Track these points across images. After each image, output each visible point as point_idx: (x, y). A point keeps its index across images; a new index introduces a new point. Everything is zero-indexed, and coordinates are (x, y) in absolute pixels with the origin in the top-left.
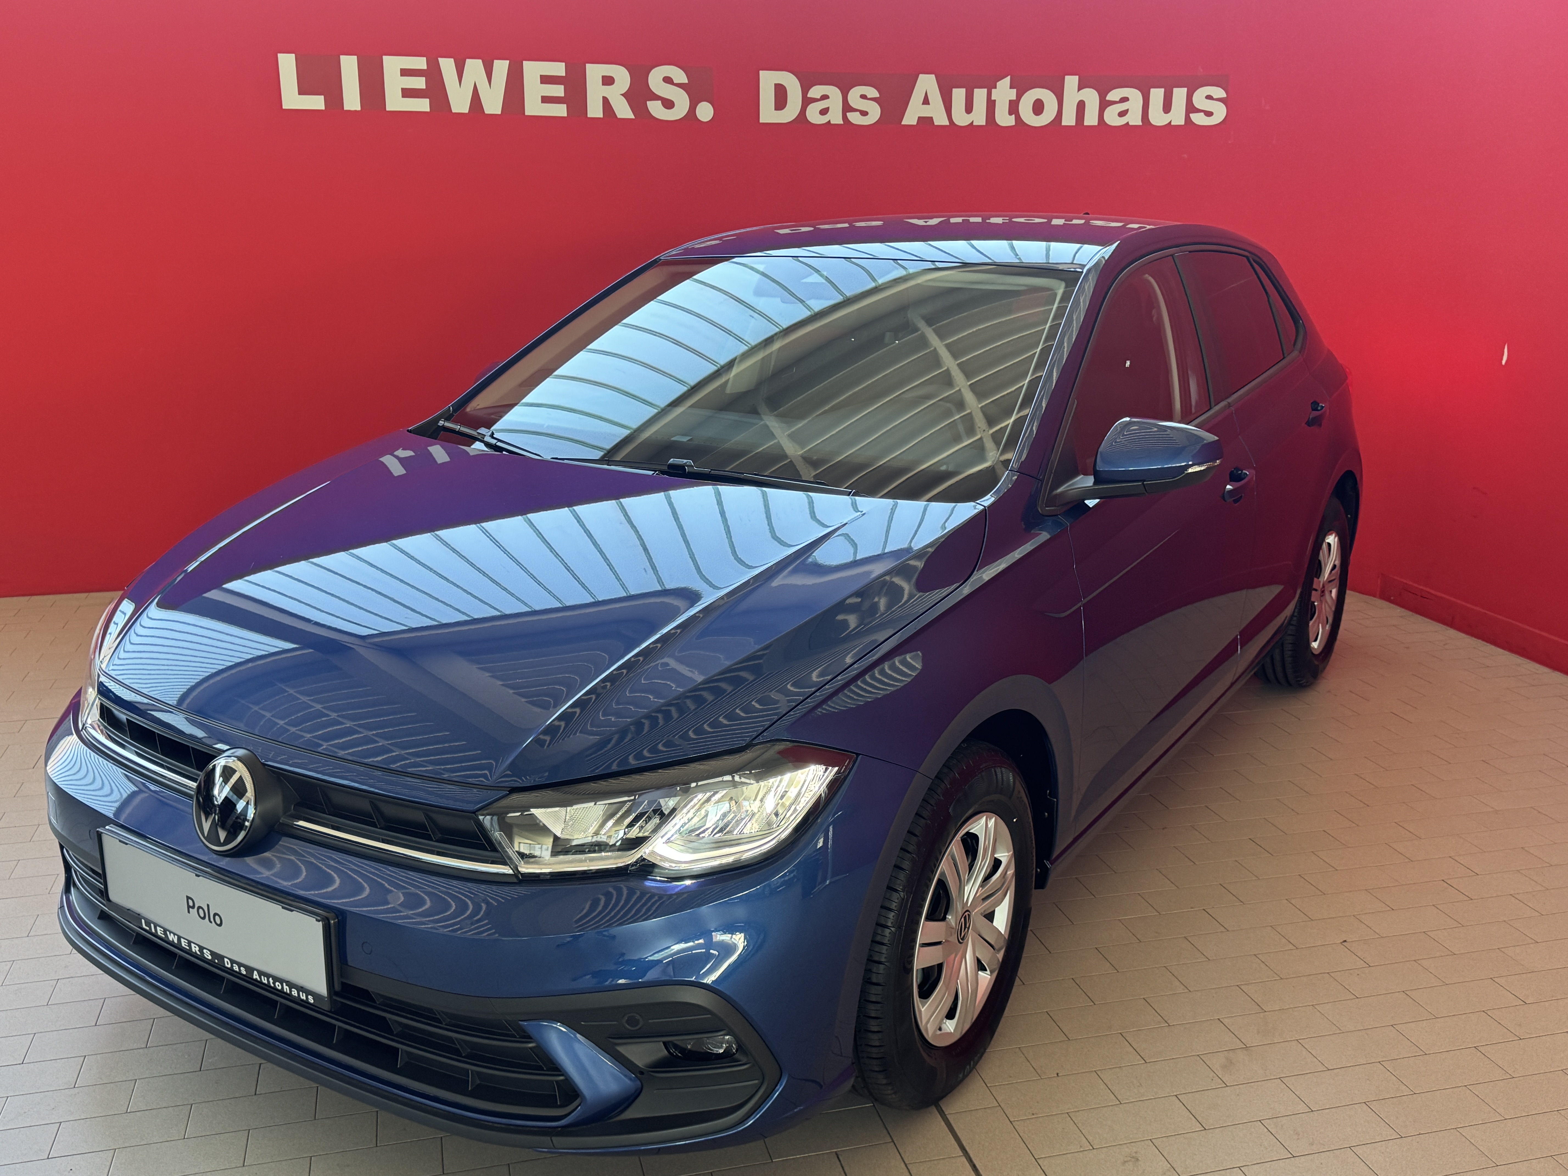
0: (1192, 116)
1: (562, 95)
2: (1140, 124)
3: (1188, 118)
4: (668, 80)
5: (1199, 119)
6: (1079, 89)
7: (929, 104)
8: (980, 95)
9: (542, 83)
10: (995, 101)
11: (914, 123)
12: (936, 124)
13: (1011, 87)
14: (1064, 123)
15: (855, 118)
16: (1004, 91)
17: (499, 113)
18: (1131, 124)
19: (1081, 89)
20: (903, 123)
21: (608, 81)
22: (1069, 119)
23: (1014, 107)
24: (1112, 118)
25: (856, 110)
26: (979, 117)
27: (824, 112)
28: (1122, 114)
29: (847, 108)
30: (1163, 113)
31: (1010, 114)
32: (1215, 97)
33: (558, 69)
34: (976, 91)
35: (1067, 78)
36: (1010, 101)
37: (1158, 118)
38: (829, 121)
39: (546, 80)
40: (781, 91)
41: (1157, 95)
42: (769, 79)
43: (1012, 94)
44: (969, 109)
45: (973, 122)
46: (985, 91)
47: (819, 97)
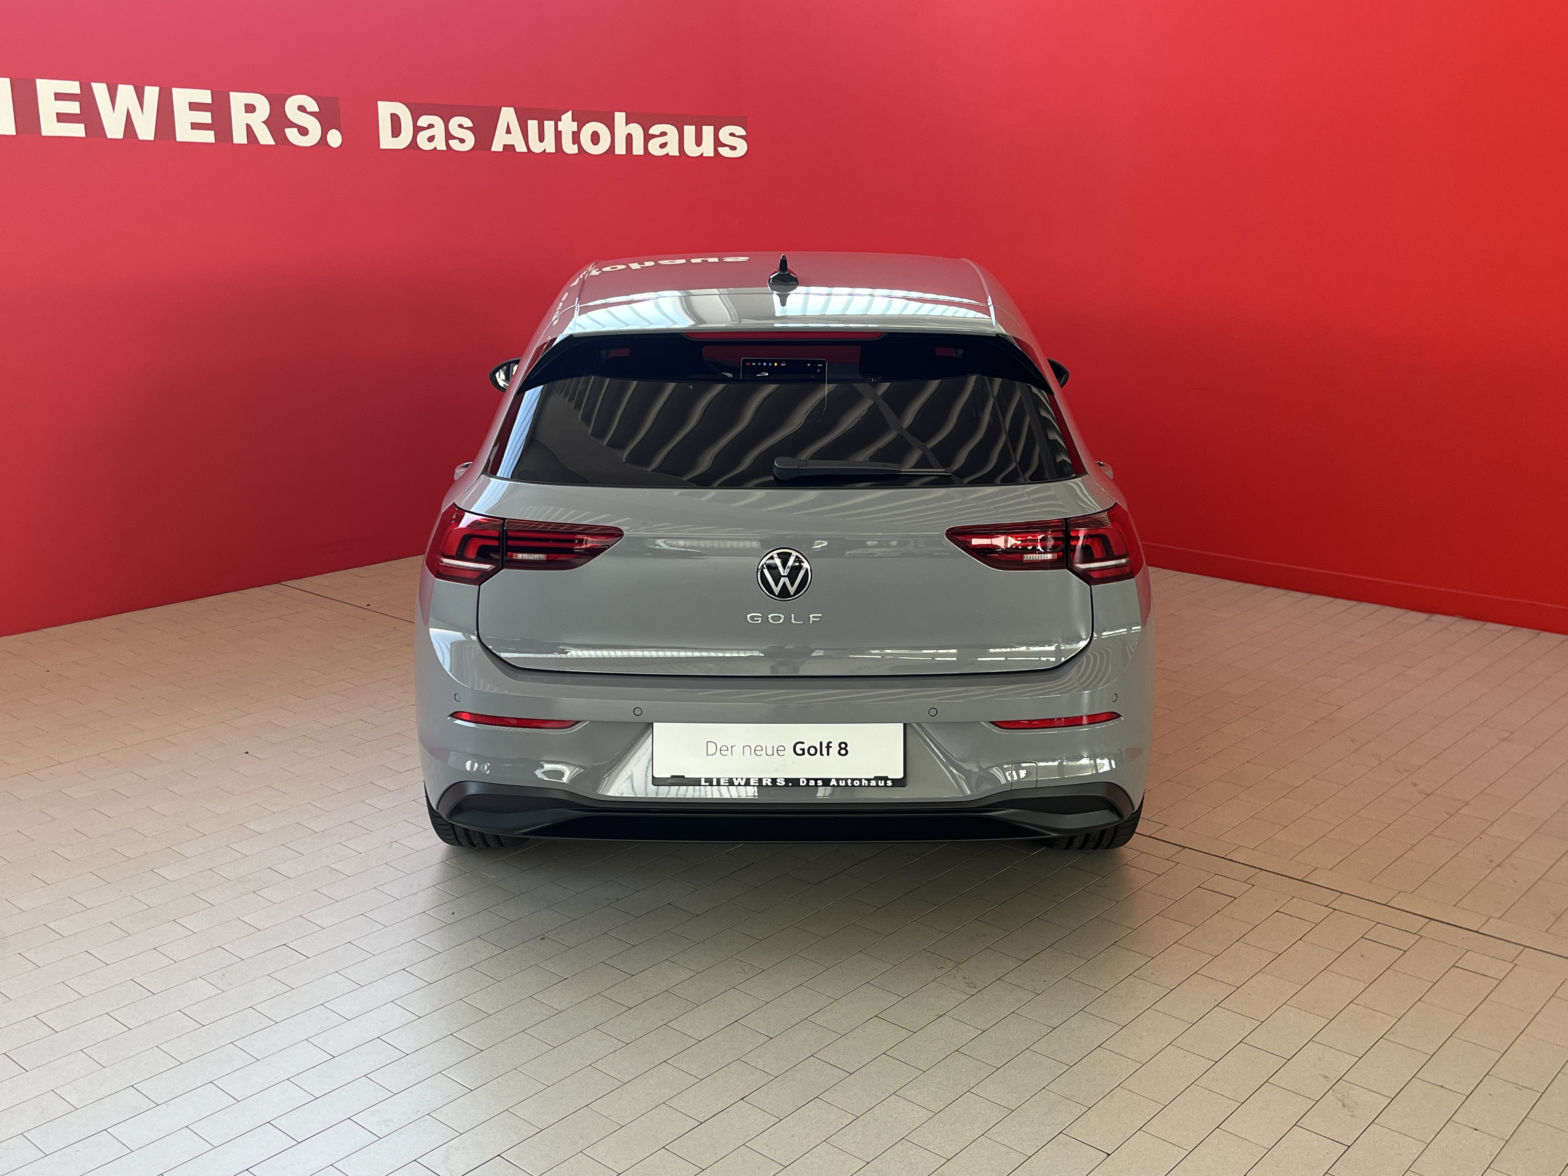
0: (719, 149)
1: (209, 121)
2: (676, 153)
3: (716, 151)
4: (302, 108)
5: (725, 152)
6: (627, 124)
7: (511, 133)
8: (549, 125)
9: (190, 109)
10: (561, 131)
11: (501, 150)
12: (518, 150)
13: (573, 121)
14: (617, 152)
15: (455, 145)
16: (567, 124)
17: (151, 137)
18: (670, 154)
19: (628, 124)
20: (493, 149)
21: (250, 108)
22: (620, 149)
23: (576, 138)
24: (654, 148)
25: (455, 138)
26: (549, 146)
27: (431, 139)
28: (663, 146)
29: (449, 136)
30: (695, 146)
31: (574, 143)
32: (737, 134)
33: (204, 96)
34: (546, 122)
35: (617, 114)
36: (573, 132)
37: (692, 150)
38: (436, 148)
39: (194, 106)
40: (395, 120)
41: (690, 131)
42: (386, 109)
43: (574, 126)
44: (541, 139)
45: (545, 150)
46: (553, 122)
47: (426, 126)
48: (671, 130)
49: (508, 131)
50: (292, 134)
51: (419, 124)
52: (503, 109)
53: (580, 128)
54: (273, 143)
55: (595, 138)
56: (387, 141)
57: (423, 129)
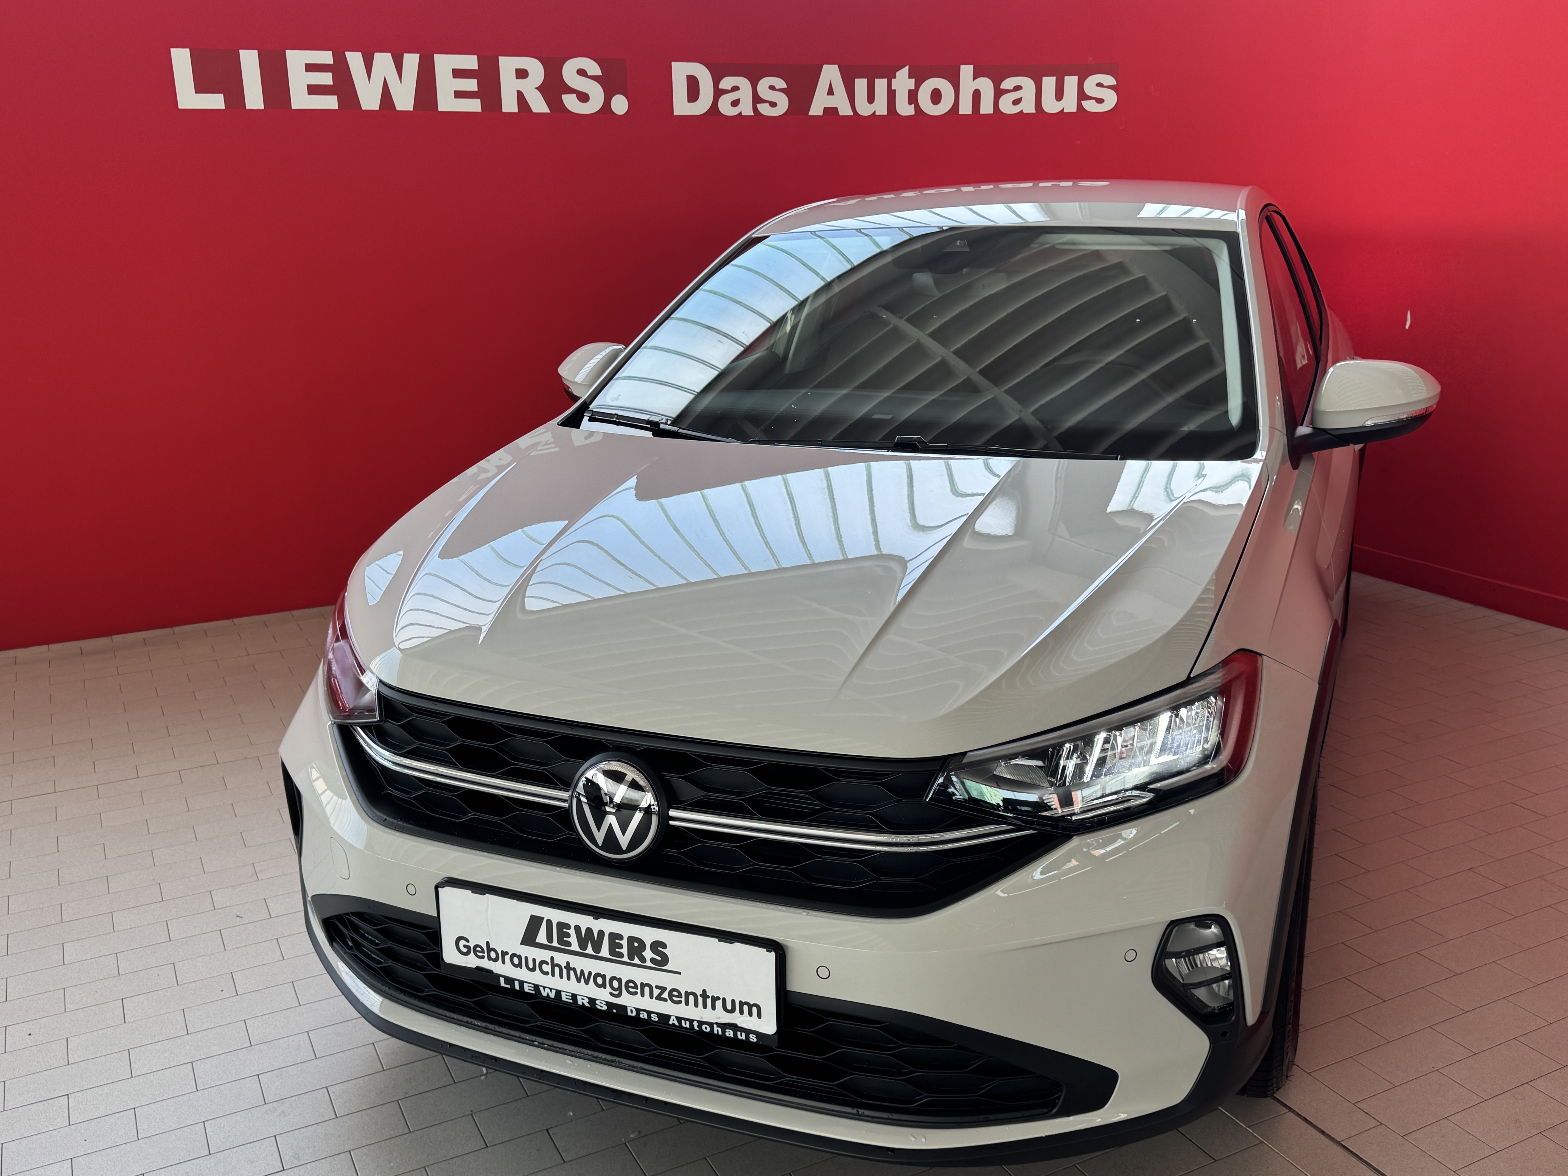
0: (1083, 103)
1: (476, 89)
2: (1034, 111)
3: (1079, 105)
4: (582, 72)
5: (1090, 106)
6: (974, 79)
7: (833, 94)
8: (881, 85)
9: (454, 77)
10: (895, 90)
11: (820, 113)
12: (841, 114)
13: (910, 77)
14: (961, 112)
15: (765, 110)
17: (410, 107)
18: (1025, 112)
19: (976, 79)
20: (810, 114)
21: (522, 74)
22: (965, 108)
23: (913, 97)
24: (1007, 106)
25: (765, 101)
26: (880, 107)
27: (735, 103)
28: (1017, 102)
29: (757, 99)
30: (1055, 100)
31: (910, 104)
32: (1105, 85)
33: (470, 62)
34: (877, 81)
35: (963, 67)
36: (910, 91)
37: (1051, 106)
38: (741, 113)
39: (458, 73)
40: (693, 84)
41: (1049, 83)
42: (681, 71)
43: (911, 84)
44: (871, 99)
45: (875, 112)
46: (885, 81)
47: (730, 89)
48: (1027, 83)
49: (831, 92)
50: (570, 102)
51: (720, 87)
52: (825, 66)
53: (918, 85)
54: (549, 111)
55: (936, 97)
56: (682, 106)
57: (726, 92)
